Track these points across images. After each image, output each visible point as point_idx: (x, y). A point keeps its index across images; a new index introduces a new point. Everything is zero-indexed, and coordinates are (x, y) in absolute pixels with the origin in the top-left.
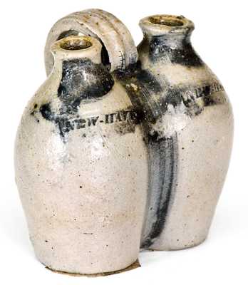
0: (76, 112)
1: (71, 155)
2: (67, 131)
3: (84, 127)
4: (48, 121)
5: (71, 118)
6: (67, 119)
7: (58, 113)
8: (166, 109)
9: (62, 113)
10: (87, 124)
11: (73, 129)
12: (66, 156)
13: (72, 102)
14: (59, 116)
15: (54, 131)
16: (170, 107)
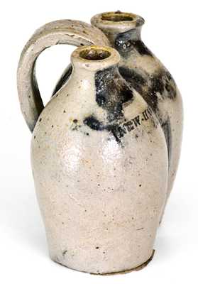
0: (123, 116)
1: (130, 157)
2: (122, 136)
3: (133, 128)
4: (99, 131)
5: (120, 123)
6: (117, 125)
7: (107, 121)
8: (157, 97)
9: (111, 121)
10: (134, 124)
11: (125, 133)
12: (127, 159)
13: (115, 108)
14: (110, 124)
15: (109, 139)
16: (158, 94)
